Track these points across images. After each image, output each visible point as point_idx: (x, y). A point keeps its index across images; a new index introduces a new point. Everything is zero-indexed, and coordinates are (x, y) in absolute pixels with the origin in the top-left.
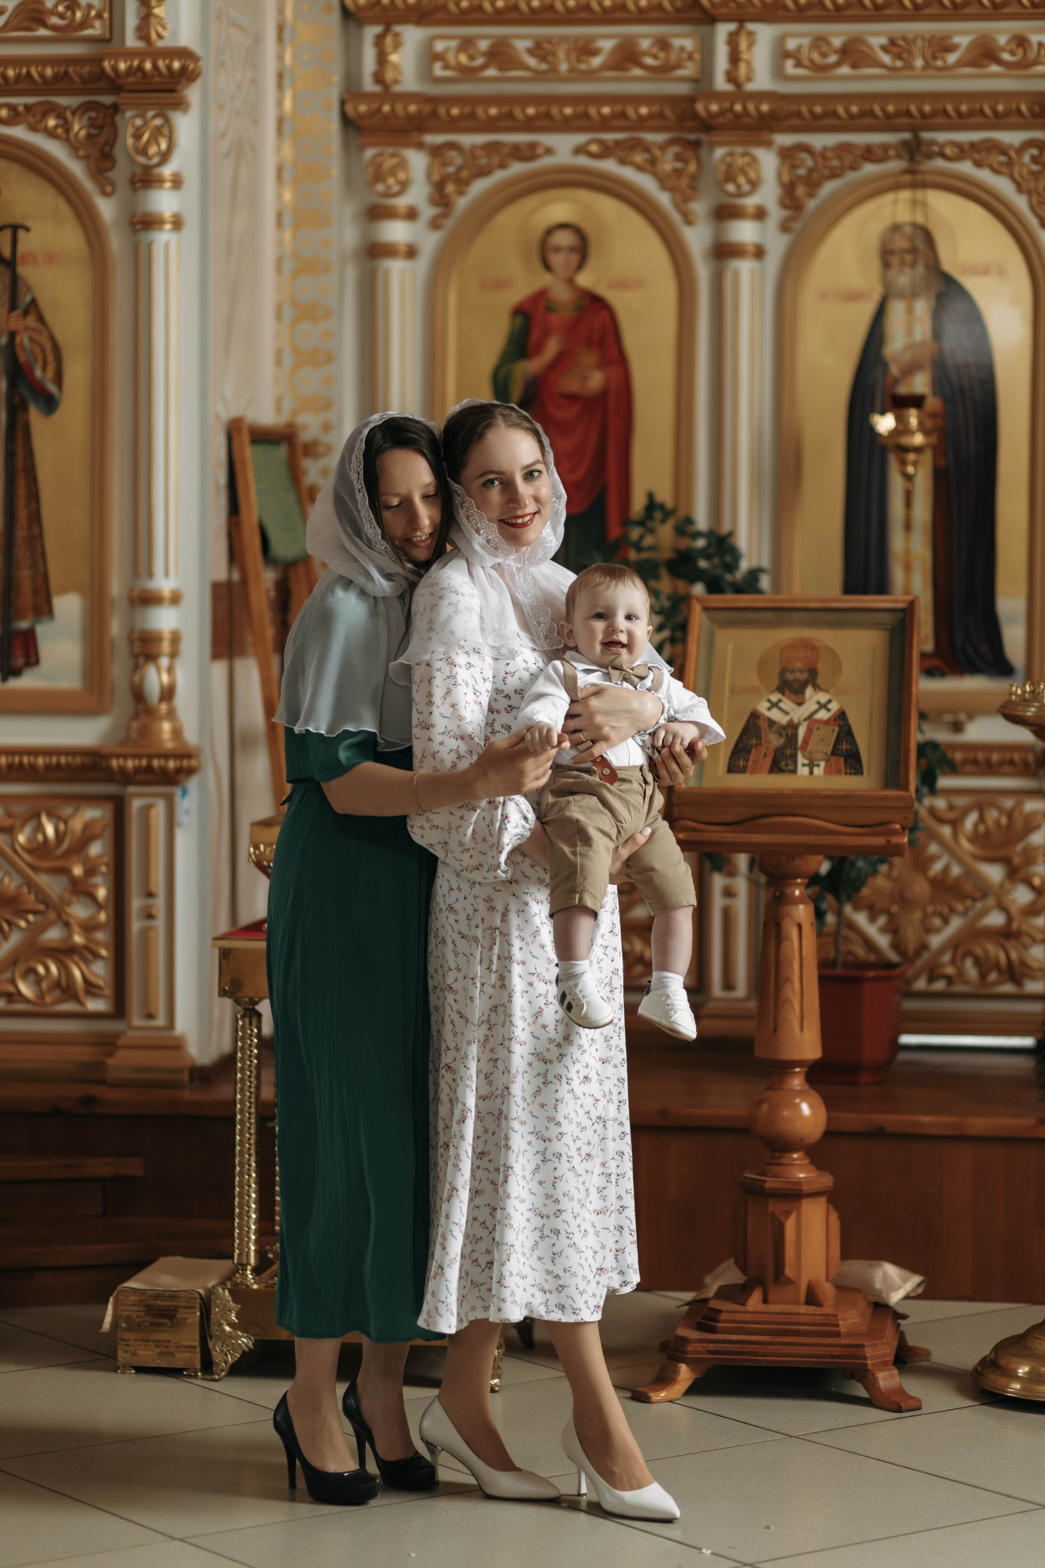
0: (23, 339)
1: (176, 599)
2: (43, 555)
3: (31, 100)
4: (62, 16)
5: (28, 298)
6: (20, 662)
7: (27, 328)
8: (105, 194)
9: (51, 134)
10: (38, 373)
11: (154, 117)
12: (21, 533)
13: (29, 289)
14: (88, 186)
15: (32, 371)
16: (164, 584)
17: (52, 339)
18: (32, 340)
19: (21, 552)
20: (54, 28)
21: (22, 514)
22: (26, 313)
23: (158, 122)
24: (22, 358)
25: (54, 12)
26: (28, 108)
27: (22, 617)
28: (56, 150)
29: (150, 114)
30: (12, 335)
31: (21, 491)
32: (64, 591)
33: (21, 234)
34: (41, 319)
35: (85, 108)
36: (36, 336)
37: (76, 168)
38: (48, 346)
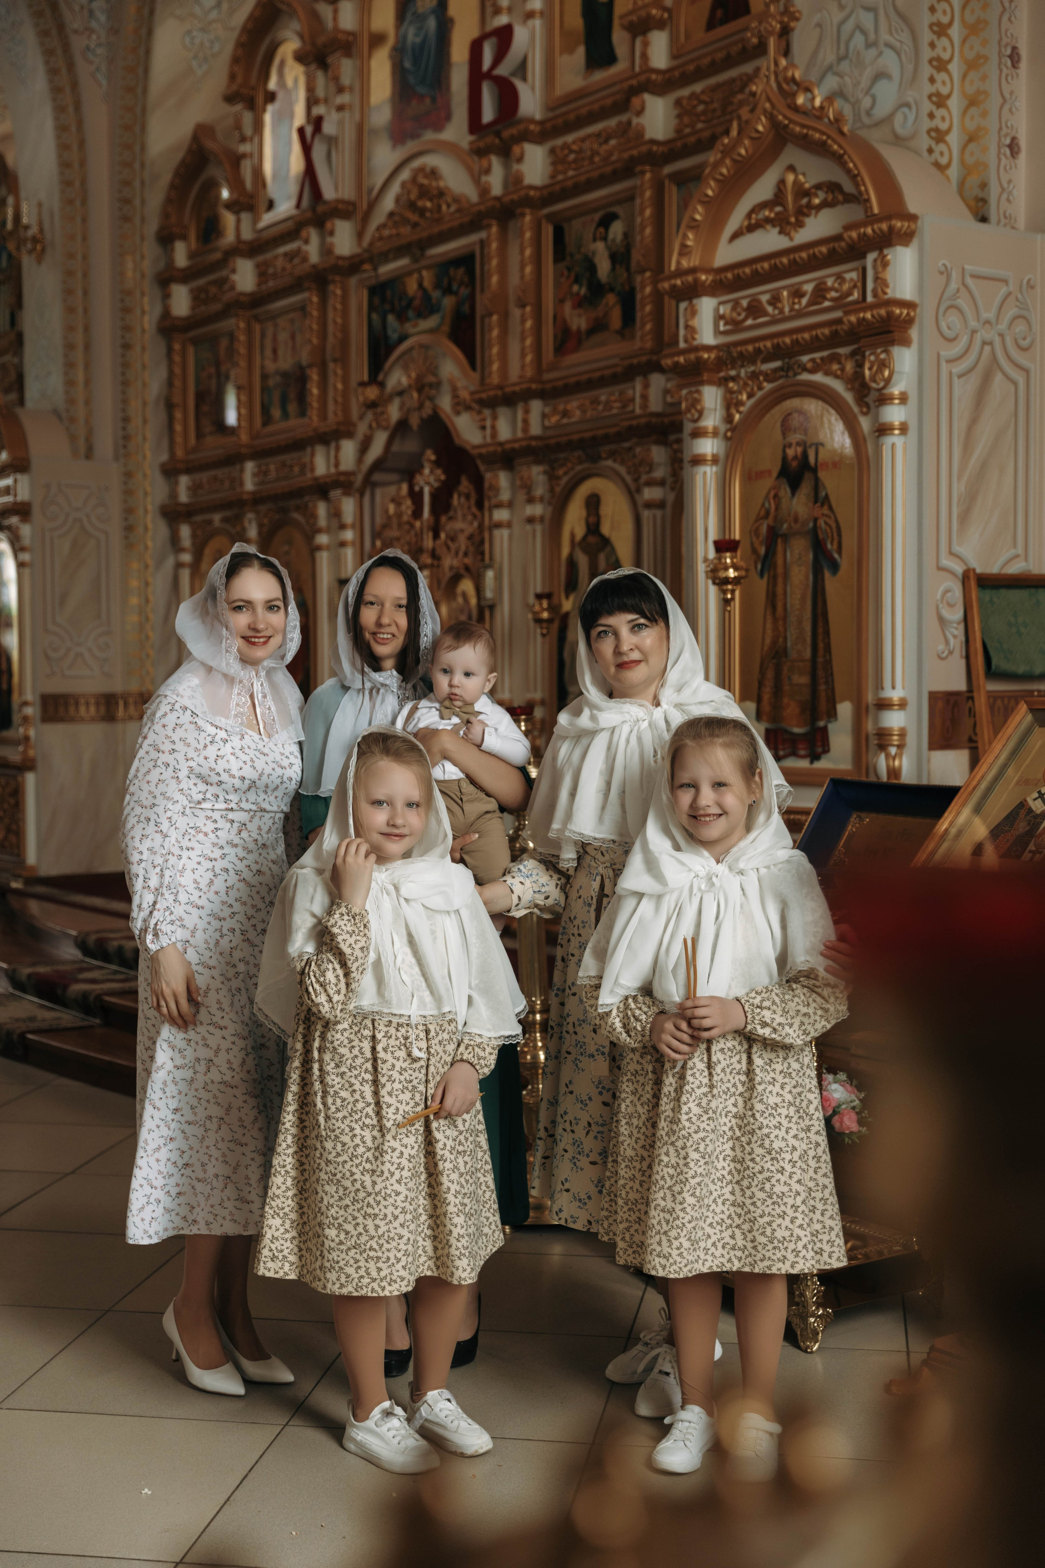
0: (821, 522)
1: (903, 705)
2: (832, 674)
3: (825, 354)
4: (836, 291)
5: (823, 494)
6: (820, 750)
7: (823, 515)
8: (865, 414)
9: (837, 377)
10: (829, 546)
11: (882, 352)
12: (820, 660)
13: (824, 488)
14: (856, 409)
15: (825, 544)
16: (895, 695)
17: (837, 521)
18: (826, 523)
19: (821, 673)
20: (832, 299)
21: (821, 645)
22: (822, 505)
23: (883, 356)
24: (821, 536)
25: (832, 289)
26: (822, 359)
27: (821, 720)
28: (838, 386)
29: (879, 351)
30: (815, 520)
31: (820, 630)
32: (843, 700)
33: (821, 449)
34: (831, 508)
35: (853, 354)
36: (828, 520)
37: (849, 397)
38: (834, 525)
